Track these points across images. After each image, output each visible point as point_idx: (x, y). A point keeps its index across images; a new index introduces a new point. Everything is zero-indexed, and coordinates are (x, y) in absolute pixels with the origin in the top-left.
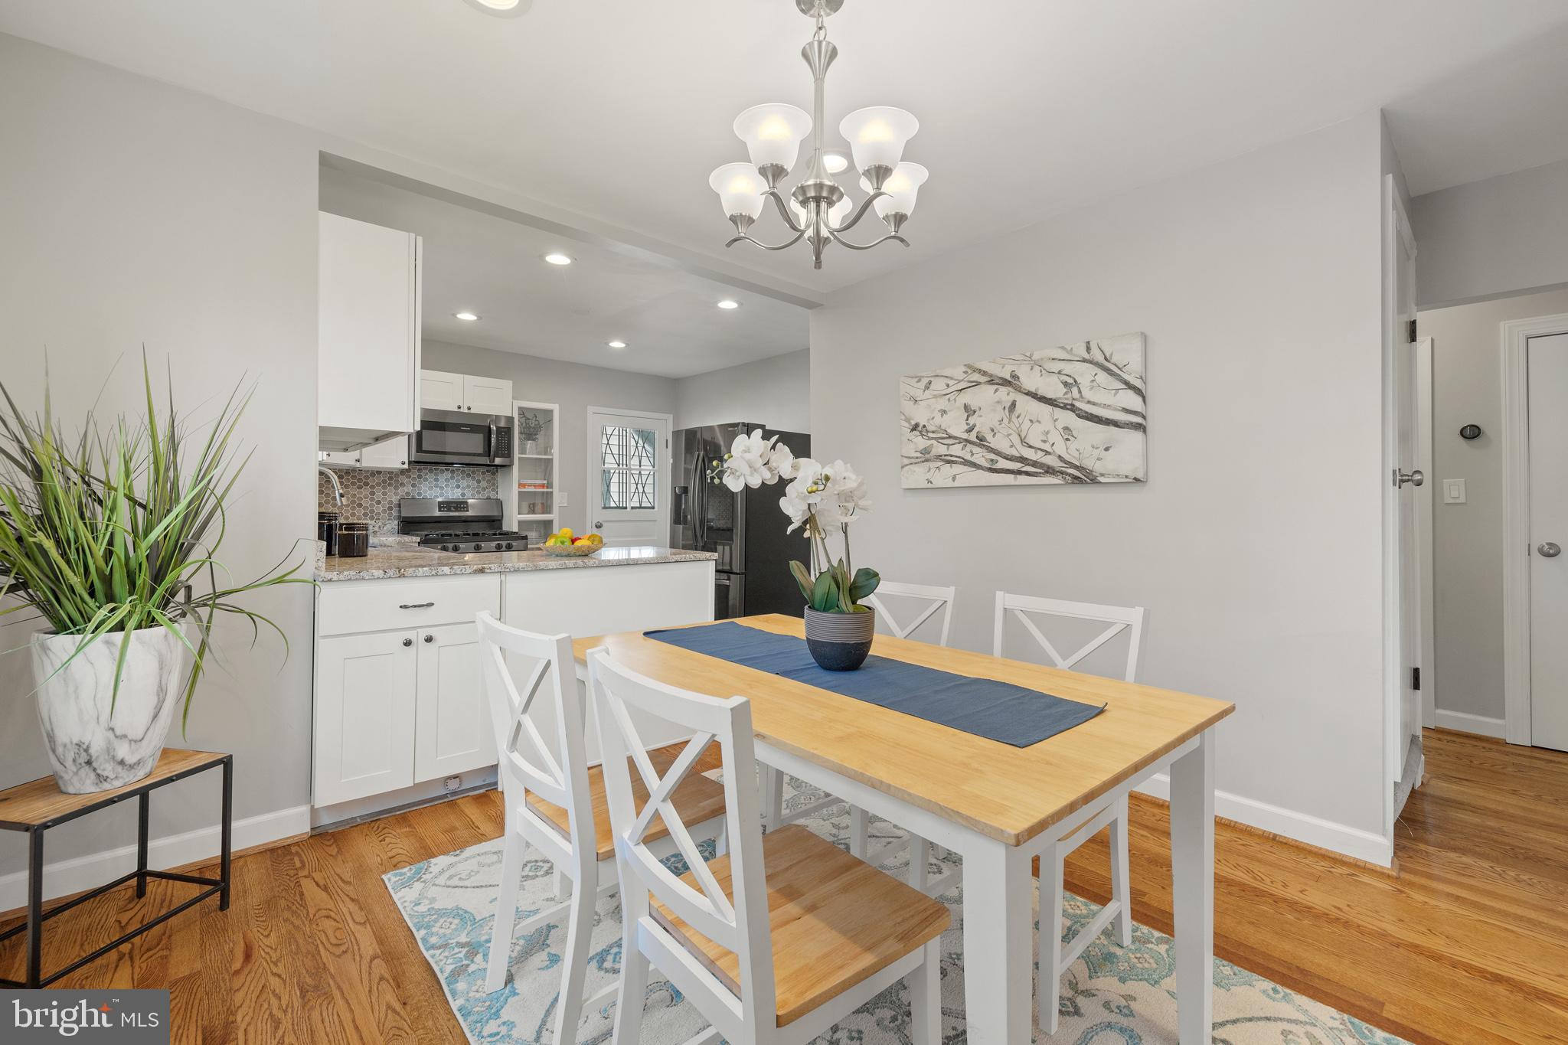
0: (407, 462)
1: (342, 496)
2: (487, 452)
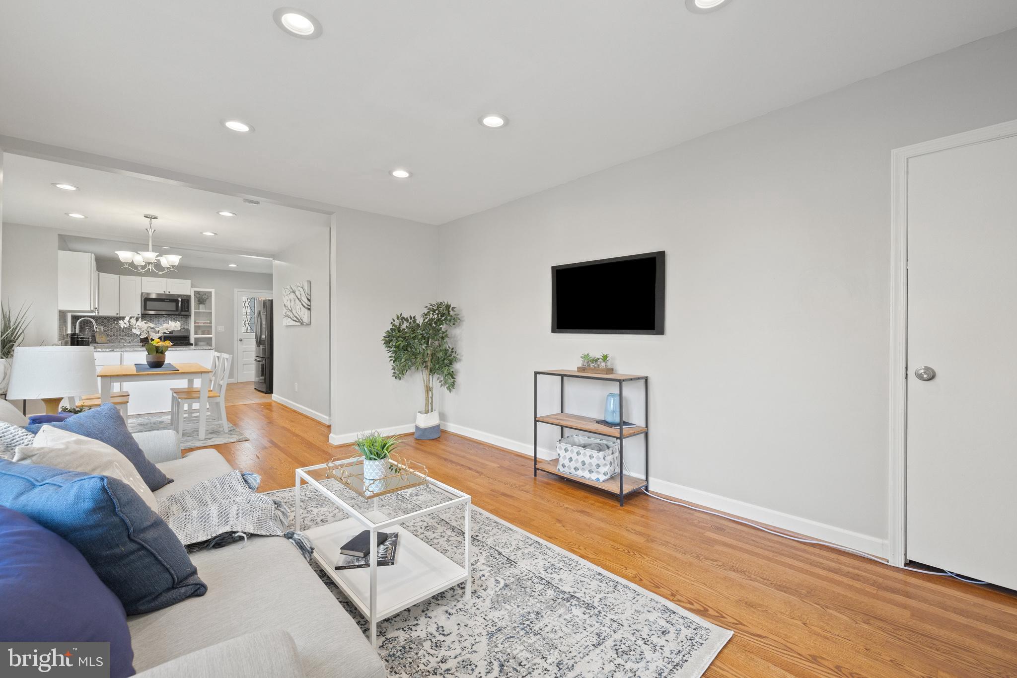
0: (140, 314)
1: (96, 328)
2: (177, 310)
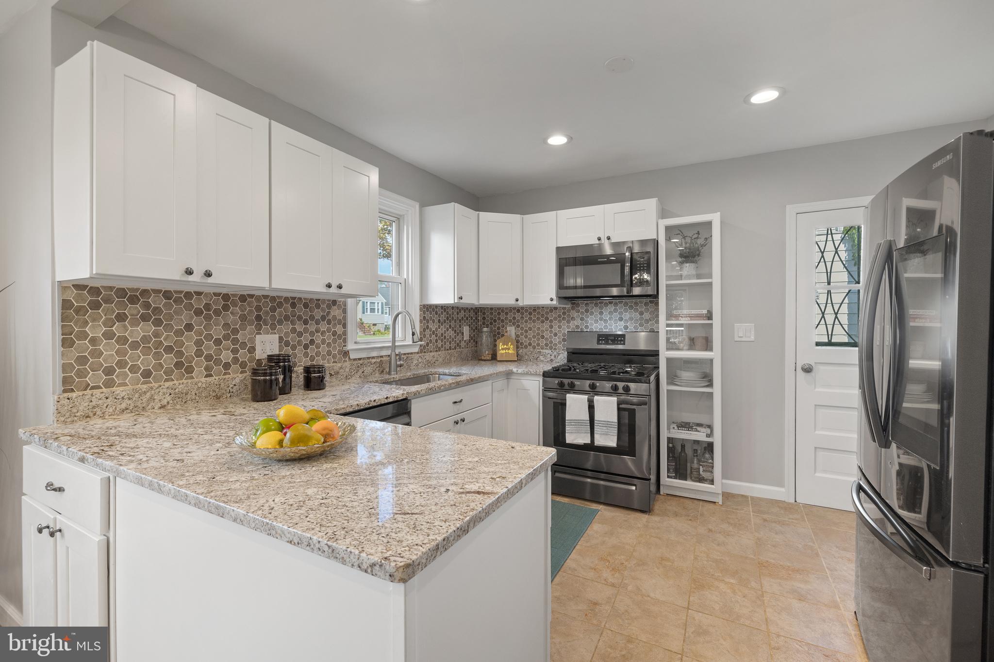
0: (554, 297)
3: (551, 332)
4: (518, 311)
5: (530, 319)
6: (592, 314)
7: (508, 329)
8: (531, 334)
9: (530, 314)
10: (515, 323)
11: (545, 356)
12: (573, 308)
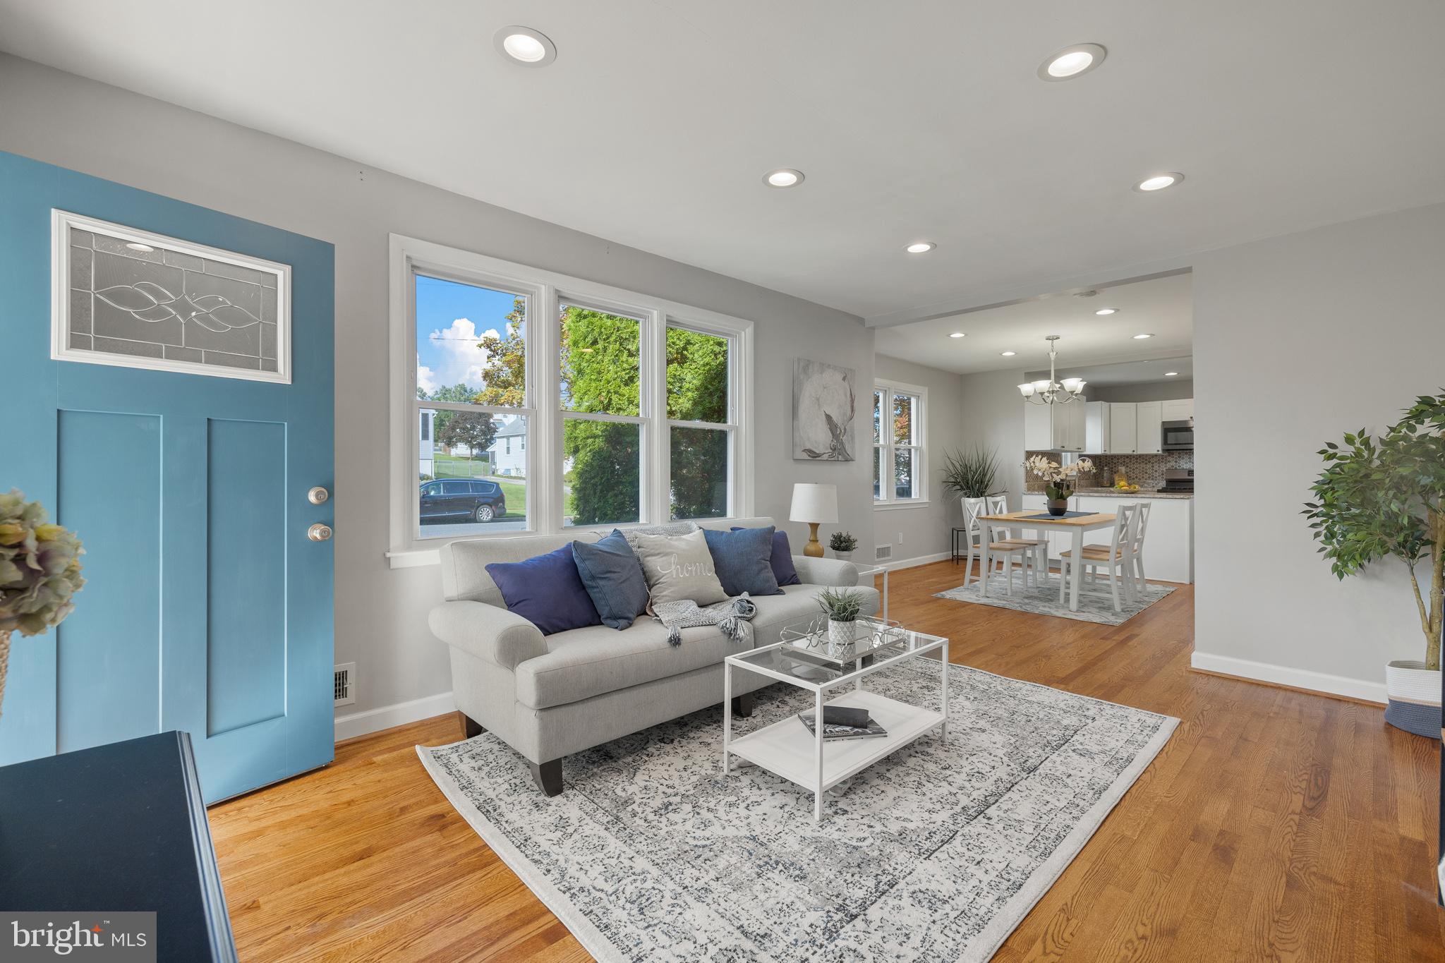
0: (1160, 449)
3: (1153, 470)
4: (1127, 457)
5: (1137, 462)
6: (1183, 458)
7: (1120, 468)
8: (1137, 471)
9: (1137, 459)
10: (1124, 464)
11: (1148, 484)
12: (1169, 456)
